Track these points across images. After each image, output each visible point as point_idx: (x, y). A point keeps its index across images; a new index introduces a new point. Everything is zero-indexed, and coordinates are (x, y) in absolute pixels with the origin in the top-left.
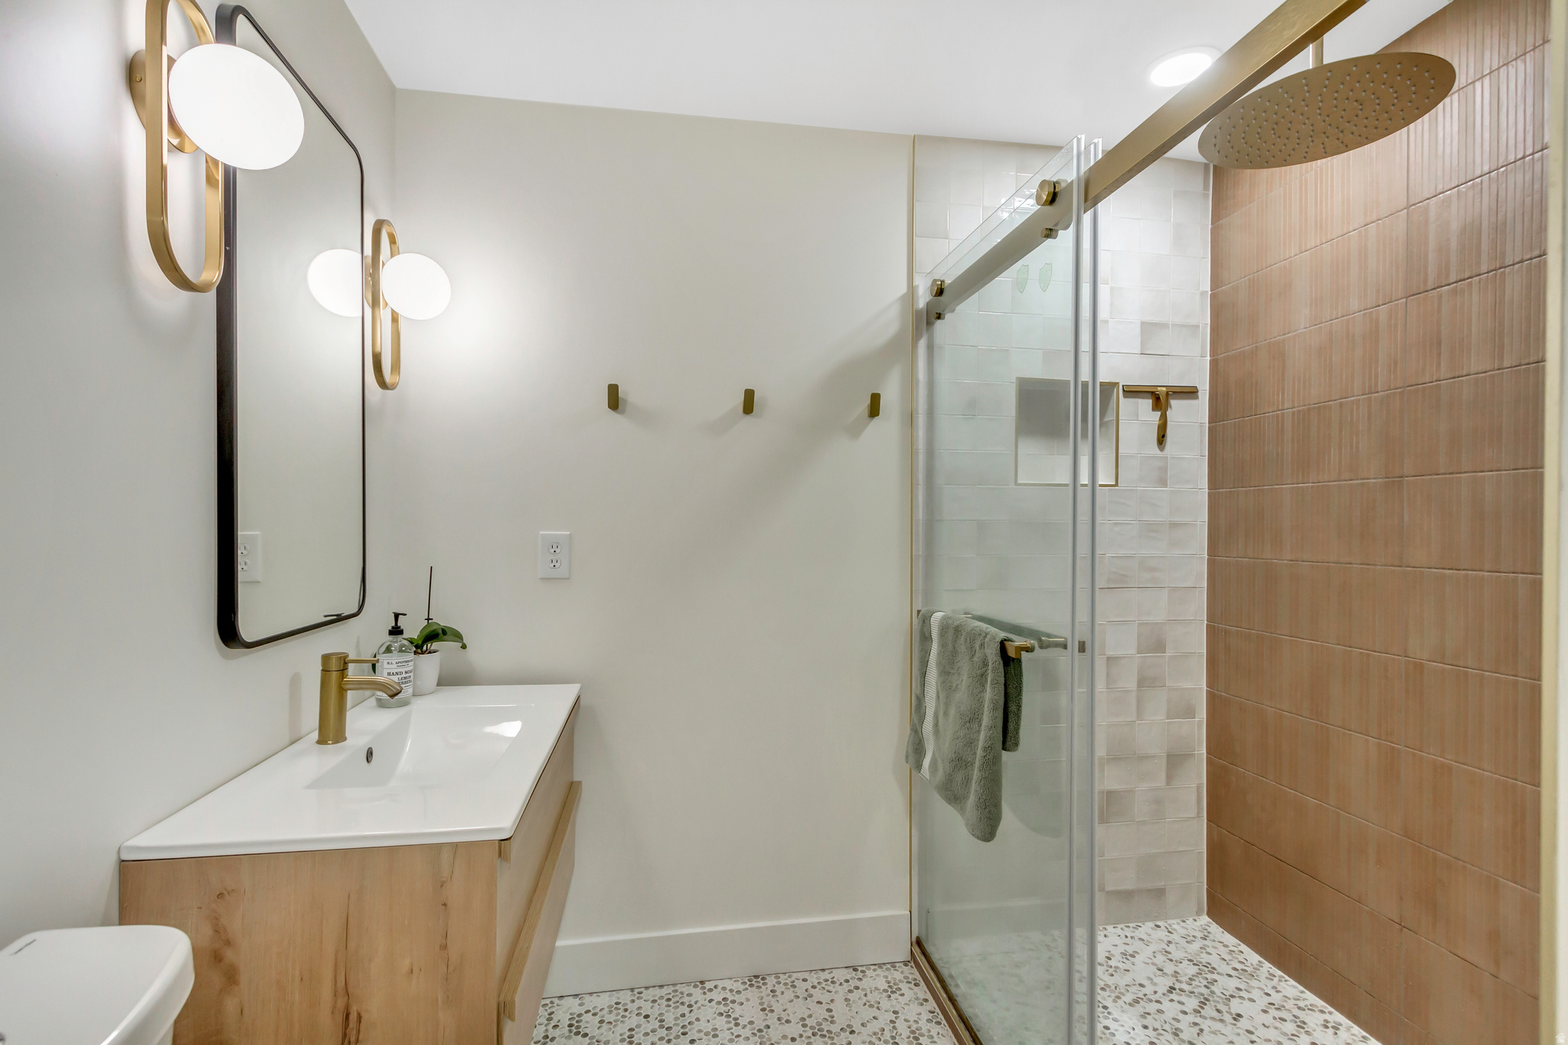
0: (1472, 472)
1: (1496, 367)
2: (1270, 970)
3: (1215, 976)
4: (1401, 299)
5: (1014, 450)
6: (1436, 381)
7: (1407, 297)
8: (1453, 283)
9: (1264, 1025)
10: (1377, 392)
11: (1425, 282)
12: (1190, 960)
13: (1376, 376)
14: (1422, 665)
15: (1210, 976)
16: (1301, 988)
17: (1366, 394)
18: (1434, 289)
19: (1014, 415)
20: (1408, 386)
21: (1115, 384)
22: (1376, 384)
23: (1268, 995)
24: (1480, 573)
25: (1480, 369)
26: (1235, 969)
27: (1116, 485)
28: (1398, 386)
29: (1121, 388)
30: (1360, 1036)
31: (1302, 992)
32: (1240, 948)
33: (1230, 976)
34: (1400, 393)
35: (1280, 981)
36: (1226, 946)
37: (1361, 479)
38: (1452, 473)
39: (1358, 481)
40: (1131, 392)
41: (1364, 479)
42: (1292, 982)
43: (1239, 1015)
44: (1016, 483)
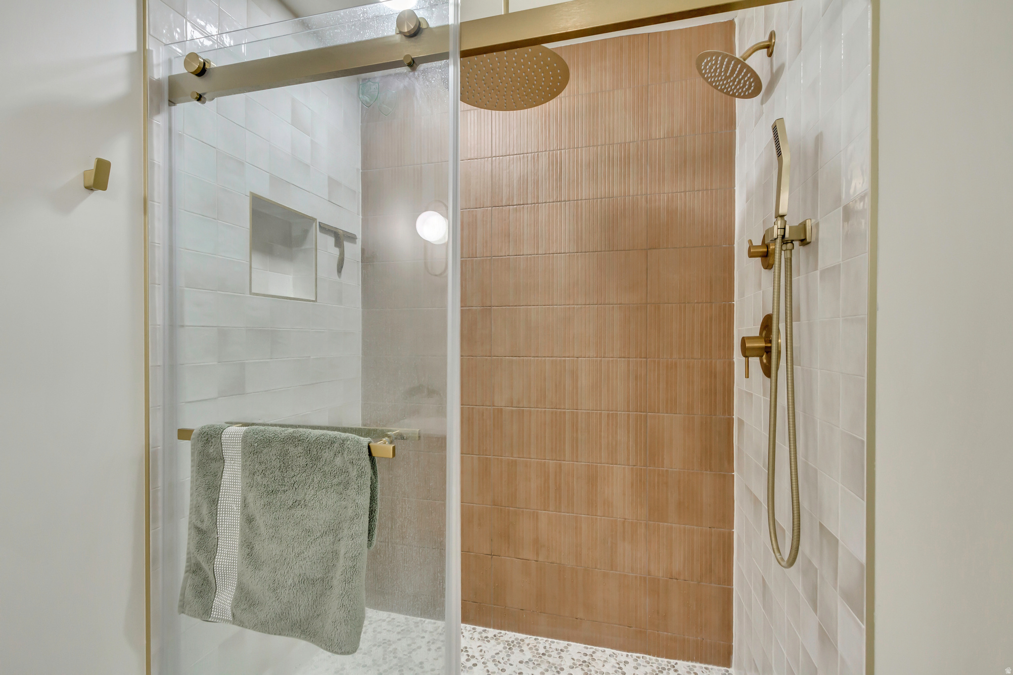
0: (526, 306)
1: (536, 253)
2: (413, 620)
3: (393, 646)
4: (489, 207)
5: (249, 260)
6: (508, 256)
7: (492, 207)
8: (515, 205)
9: (434, 659)
10: (477, 257)
11: (502, 201)
12: (375, 645)
13: (476, 248)
14: (502, 409)
15: (391, 648)
16: (433, 621)
17: (470, 258)
18: (506, 206)
19: (249, 227)
20: (493, 257)
21: (314, 220)
22: (476, 252)
23: (423, 637)
24: (529, 358)
25: (529, 253)
26: (399, 633)
27: (316, 301)
28: (488, 255)
29: (318, 224)
30: (472, 629)
31: (435, 623)
32: (392, 617)
33: (399, 640)
34: (489, 259)
35: (422, 624)
36: (384, 621)
37: (468, 307)
38: (516, 306)
39: (466, 308)
40: (325, 229)
41: (470, 307)
42: (428, 620)
43: (421, 663)
44: (251, 293)
